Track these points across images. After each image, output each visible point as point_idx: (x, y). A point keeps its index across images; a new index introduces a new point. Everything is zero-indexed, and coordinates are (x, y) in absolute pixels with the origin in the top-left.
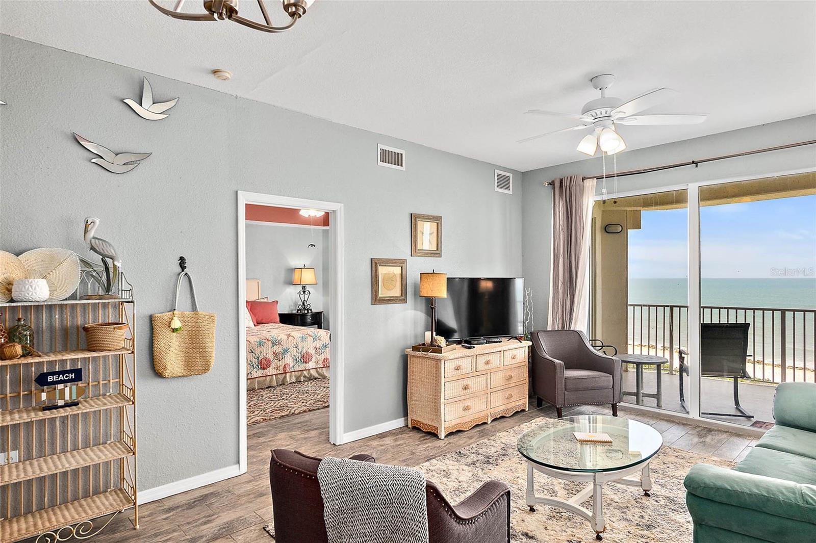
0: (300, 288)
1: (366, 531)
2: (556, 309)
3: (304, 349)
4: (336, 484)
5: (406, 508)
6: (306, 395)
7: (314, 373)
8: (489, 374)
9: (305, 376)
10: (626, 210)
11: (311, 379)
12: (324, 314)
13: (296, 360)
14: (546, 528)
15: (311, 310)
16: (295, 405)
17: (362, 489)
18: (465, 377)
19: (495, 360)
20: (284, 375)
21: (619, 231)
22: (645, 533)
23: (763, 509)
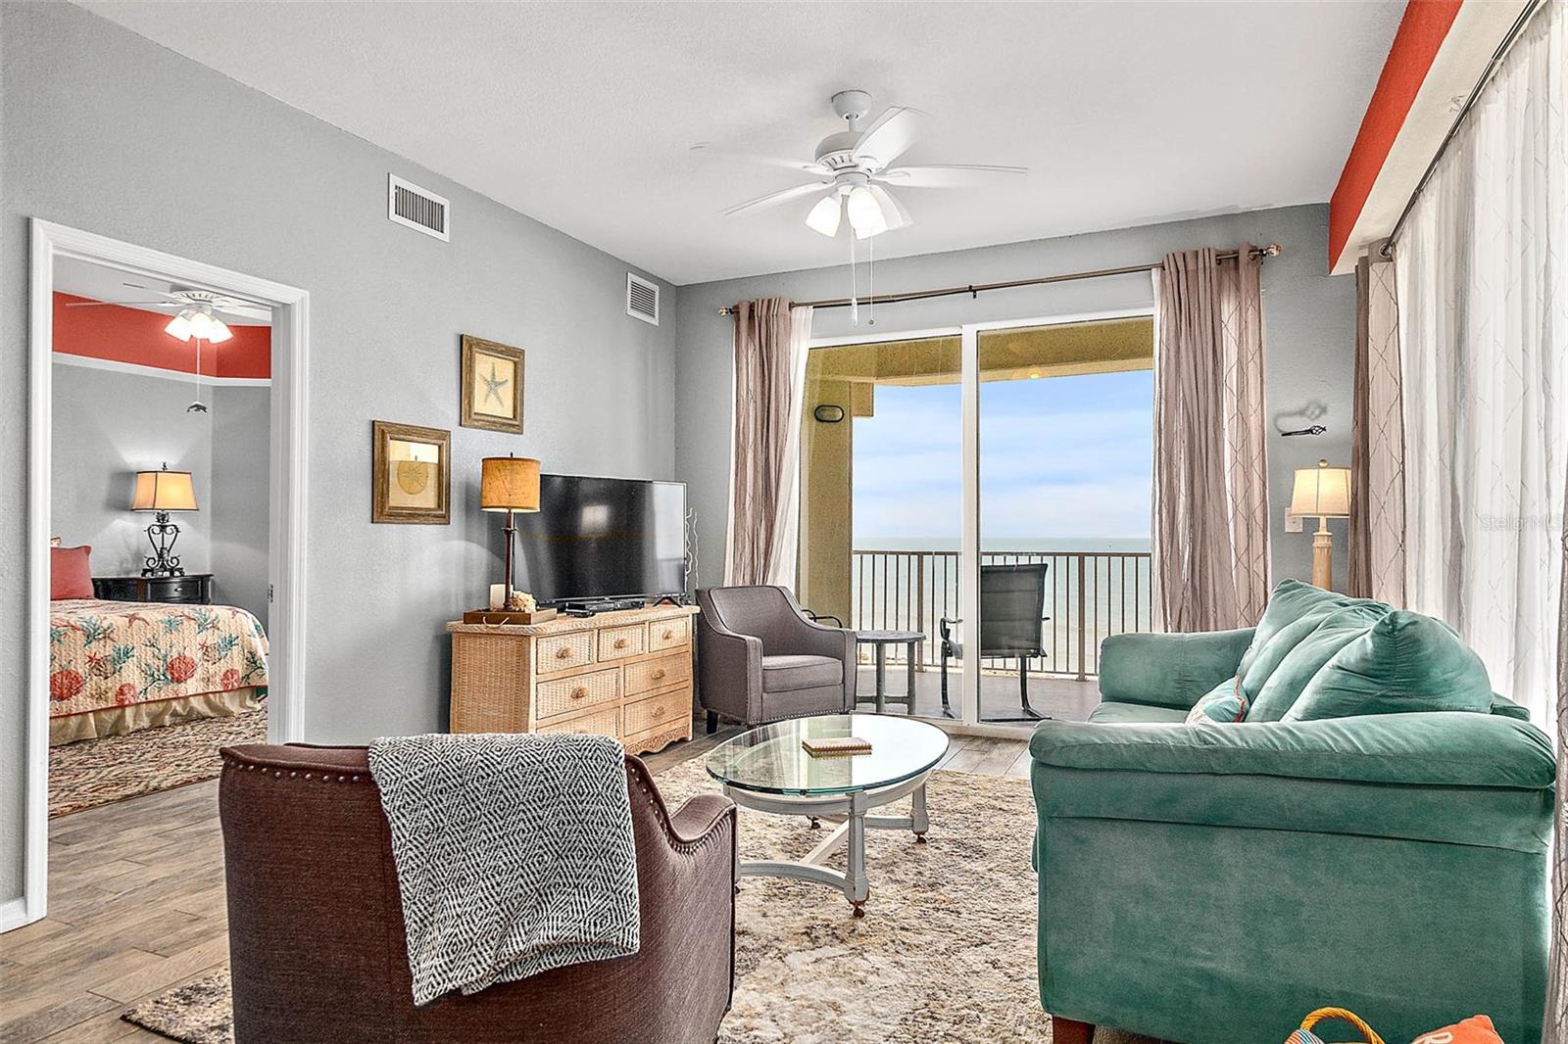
0: (151, 520)
1: (500, 863)
2: (740, 546)
3: (174, 650)
4: (420, 775)
5: (588, 803)
6: (183, 751)
7: (198, 704)
8: (622, 668)
9: (175, 714)
10: (850, 382)
11: (191, 718)
12: (213, 583)
13: (153, 675)
14: (765, 915)
15: (180, 570)
16: (157, 773)
17: (488, 775)
18: (578, 672)
19: (633, 639)
20: (118, 712)
21: (837, 419)
22: (930, 894)
23: (1148, 765)
